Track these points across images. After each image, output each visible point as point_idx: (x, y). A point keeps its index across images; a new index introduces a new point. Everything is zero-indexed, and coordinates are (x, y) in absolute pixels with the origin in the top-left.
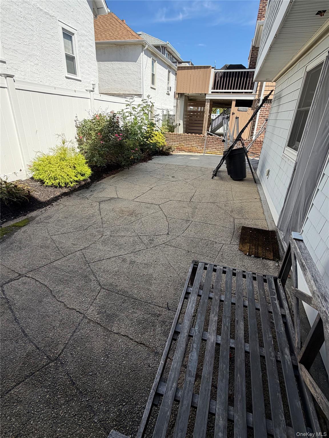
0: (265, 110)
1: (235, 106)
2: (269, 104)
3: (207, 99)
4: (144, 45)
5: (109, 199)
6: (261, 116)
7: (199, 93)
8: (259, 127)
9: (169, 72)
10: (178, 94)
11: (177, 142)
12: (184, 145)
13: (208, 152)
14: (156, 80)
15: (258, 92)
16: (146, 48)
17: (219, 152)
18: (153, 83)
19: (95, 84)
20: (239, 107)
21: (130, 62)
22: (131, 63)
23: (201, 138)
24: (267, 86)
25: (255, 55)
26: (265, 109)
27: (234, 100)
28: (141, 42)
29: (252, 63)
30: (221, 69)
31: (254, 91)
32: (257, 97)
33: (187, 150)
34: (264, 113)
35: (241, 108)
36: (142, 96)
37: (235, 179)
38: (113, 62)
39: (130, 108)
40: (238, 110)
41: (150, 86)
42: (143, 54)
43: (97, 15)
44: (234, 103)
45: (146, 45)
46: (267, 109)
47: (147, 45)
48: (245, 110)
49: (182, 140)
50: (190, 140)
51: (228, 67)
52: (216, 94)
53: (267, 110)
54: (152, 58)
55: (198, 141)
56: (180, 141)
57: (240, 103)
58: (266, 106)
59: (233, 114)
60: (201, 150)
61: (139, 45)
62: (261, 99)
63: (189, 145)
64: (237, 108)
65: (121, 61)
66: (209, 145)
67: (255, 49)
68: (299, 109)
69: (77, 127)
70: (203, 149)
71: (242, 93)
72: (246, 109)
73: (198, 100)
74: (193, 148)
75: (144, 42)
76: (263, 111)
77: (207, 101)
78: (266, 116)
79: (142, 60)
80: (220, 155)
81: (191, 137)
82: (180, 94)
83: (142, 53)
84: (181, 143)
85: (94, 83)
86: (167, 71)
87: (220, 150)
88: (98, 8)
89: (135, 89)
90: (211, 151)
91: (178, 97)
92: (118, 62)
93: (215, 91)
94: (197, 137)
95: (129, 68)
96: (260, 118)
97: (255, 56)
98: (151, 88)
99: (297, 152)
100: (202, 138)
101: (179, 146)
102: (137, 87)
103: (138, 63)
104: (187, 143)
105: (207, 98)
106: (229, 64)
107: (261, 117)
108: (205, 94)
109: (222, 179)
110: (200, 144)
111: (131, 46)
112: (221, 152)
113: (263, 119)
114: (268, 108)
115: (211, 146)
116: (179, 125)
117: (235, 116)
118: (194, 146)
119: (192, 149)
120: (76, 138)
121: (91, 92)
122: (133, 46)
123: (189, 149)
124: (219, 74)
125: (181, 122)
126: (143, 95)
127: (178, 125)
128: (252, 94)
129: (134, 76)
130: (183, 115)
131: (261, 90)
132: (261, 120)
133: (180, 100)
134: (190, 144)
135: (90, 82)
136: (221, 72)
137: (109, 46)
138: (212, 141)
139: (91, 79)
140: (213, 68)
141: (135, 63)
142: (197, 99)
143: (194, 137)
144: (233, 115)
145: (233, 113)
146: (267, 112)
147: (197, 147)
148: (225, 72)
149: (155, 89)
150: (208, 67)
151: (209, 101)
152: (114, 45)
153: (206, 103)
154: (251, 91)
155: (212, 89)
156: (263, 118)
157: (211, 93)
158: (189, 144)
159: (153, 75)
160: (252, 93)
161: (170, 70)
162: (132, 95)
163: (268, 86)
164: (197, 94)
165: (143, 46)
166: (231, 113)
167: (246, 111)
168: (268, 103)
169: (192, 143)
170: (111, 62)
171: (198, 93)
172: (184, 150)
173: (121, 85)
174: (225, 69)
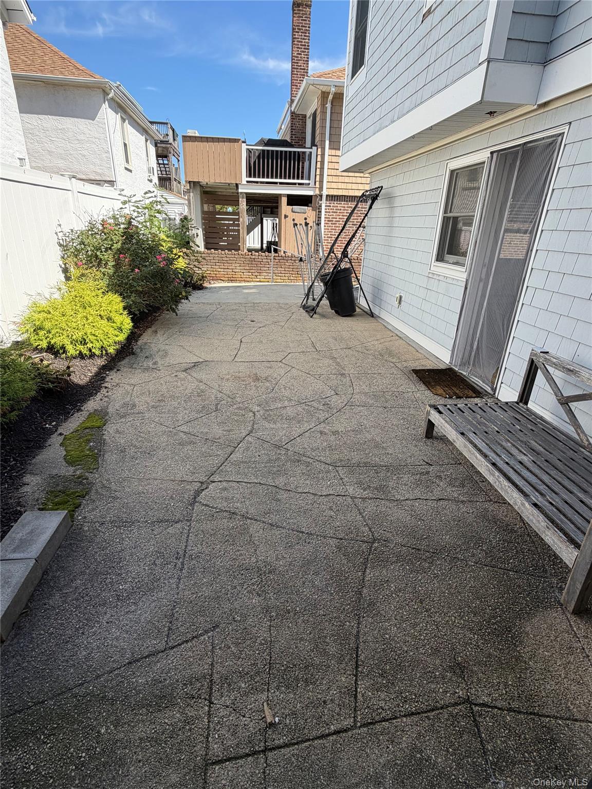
0: (331, 211)
1: (288, 205)
2: (335, 203)
3: (241, 193)
4: (107, 90)
5: (193, 364)
6: (327, 220)
7: (227, 182)
8: (326, 236)
9: (146, 141)
10: (190, 182)
11: (207, 266)
12: (220, 270)
13: (262, 280)
14: (131, 156)
15: (317, 183)
16: (110, 96)
17: (279, 278)
18: (127, 161)
19: (24, 159)
20: (294, 207)
21: (81, 118)
22: (83, 120)
23: (247, 257)
24: (329, 175)
25: (297, 125)
26: (331, 209)
27: (284, 195)
28: (102, 84)
29: (295, 137)
30: (255, 145)
31: (312, 182)
32: (317, 192)
33: (227, 279)
34: (331, 216)
35: (296, 208)
36: (115, 183)
37: (344, 315)
38: (40, 116)
39: (128, 208)
40: (293, 212)
41: (123, 166)
42: (105, 106)
43: (6, 21)
44: (284, 200)
45: (110, 90)
46: (333, 209)
47: (112, 91)
48: (303, 211)
49: (214, 261)
50: (230, 262)
51: (266, 142)
52: (254, 184)
53: (335, 211)
54: (119, 114)
55: (243, 262)
56: (212, 264)
57: (294, 200)
58: (331, 205)
59: (286, 217)
60: (249, 278)
61: (95, 89)
62: (324, 194)
63: (229, 270)
64: (291, 207)
65: (60, 116)
66: (262, 269)
67: (296, 116)
68: (445, 215)
69: (60, 245)
70: (252, 275)
71: (295, 184)
72: (303, 209)
73: (220, 194)
74: (236, 273)
75: (108, 85)
76: (329, 212)
77: (240, 196)
78: (334, 220)
79: (106, 118)
80: (282, 283)
81: (230, 256)
82: (192, 183)
83: (104, 104)
84: (214, 267)
85: (21, 157)
86: (143, 138)
87: (281, 275)
88: (7, 10)
89: (99, 171)
90: (266, 277)
91: (190, 188)
92: (54, 117)
93: (252, 179)
94: (241, 256)
95: (79, 129)
96: (327, 224)
97: (298, 127)
98: (126, 169)
99: (465, 268)
100: (249, 257)
101: (212, 273)
102: (101, 168)
103: (98, 122)
104: (225, 267)
105: (240, 191)
106: (267, 137)
107: (327, 222)
108: (237, 185)
109: (323, 316)
110: (248, 268)
111: (78, 88)
112: (282, 278)
113: (330, 225)
114: (335, 208)
115: (266, 269)
116: (197, 235)
117: (289, 220)
118: (237, 271)
119: (233, 276)
120: (61, 267)
121: (73, 179)
122: (84, 89)
123: (230, 276)
124: (254, 152)
125: (200, 232)
126: (115, 181)
127: (195, 236)
128: (310, 186)
129: (94, 146)
130: (200, 220)
131: (323, 182)
132: (328, 226)
133: (193, 192)
134: (231, 267)
135: (14, 154)
136: (257, 150)
137: (29, 83)
138: (266, 260)
139: (16, 149)
140: (244, 142)
141: (92, 121)
142: (216, 192)
143: (236, 256)
144: (287, 219)
145: (285, 215)
146: (334, 214)
147: (243, 273)
148: (263, 151)
149: (131, 171)
150: (236, 141)
151: (245, 195)
152: (41, 83)
153: (240, 199)
154: (307, 182)
155: (247, 177)
156: (330, 223)
157: (246, 183)
158: (229, 267)
159: (125, 145)
160: (309, 184)
161: (148, 138)
162: (99, 182)
163: (331, 176)
164: (222, 183)
165: (105, 93)
166: (283, 217)
167: (304, 213)
168: (334, 201)
169: (233, 265)
170: (36, 115)
171: (225, 182)
172: (221, 278)
173: (66, 162)
174: (264, 146)
